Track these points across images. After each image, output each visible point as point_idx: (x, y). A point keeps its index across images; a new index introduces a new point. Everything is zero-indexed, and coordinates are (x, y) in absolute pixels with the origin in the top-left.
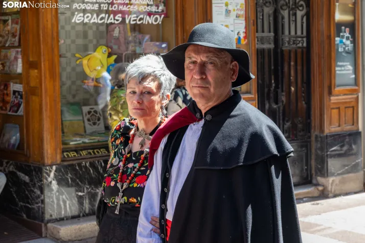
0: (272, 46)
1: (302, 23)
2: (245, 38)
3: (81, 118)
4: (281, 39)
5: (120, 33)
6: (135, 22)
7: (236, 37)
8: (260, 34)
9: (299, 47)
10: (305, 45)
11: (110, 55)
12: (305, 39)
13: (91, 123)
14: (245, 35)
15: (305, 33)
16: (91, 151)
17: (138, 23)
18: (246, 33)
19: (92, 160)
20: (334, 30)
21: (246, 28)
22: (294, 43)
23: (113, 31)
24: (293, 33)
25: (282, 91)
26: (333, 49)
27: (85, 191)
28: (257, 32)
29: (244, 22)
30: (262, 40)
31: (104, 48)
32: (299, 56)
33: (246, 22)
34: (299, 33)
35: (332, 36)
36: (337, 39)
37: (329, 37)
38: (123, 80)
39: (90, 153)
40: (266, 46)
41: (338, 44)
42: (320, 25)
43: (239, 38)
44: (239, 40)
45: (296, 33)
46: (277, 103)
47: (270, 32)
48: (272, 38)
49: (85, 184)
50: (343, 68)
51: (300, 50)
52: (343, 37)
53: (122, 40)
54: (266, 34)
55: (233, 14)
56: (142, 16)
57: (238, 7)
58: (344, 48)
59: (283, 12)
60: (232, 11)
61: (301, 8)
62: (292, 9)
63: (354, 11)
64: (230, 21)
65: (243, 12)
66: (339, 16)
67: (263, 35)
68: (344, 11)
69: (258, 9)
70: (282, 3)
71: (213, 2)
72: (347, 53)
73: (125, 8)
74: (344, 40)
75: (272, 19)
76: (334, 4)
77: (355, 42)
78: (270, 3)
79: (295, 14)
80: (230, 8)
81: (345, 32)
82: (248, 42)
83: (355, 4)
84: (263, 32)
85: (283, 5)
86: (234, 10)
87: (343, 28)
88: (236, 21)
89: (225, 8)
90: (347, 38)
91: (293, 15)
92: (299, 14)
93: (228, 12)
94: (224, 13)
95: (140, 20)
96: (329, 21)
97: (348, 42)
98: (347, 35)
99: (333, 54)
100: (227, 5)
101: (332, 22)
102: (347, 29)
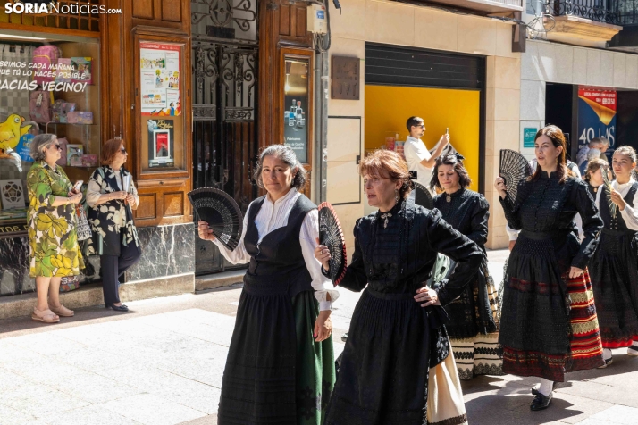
0: (214, 119)
1: (250, 94)
2: (179, 109)
4: (224, 111)
5: (43, 100)
6: (53, 90)
7: (169, 107)
8: (200, 106)
9: (246, 121)
10: (252, 118)
12: (252, 112)
13: (9, 199)
14: (179, 106)
15: (252, 105)
17: (57, 90)
20: (283, 102)
21: (180, 98)
22: (239, 117)
23: (36, 98)
24: (238, 104)
25: (225, 168)
26: (281, 123)
28: (196, 103)
29: (178, 92)
30: (202, 112)
31: (17, 117)
32: (246, 129)
33: (180, 92)
34: (246, 105)
35: (281, 108)
36: (287, 113)
37: (277, 110)
38: (44, 152)
40: (206, 118)
41: (287, 118)
42: (269, 97)
43: (173, 109)
44: (172, 110)
45: (242, 105)
46: (218, 181)
47: (211, 103)
48: (214, 110)
50: (293, 144)
51: (247, 123)
52: (294, 110)
53: (46, 109)
54: (207, 105)
55: (166, 84)
56: (61, 83)
57: (172, 76)
58: (295, 123)
59: (227, 82)
60: (164, 80)
61: (248, 79)
62: (238, 79)
63: (307, 83)
64: (161, 91)
65: (177, 82)
66: (289, 88)
67: (204, 106)
68: (296, 83)
69: (198, 79)
70: (227, 71)
71: (142, 69)
72: (299, 127)
73: (41, 74)
74: (295, 114)
75: (214, 89)
76: (284, 75)
77: (307, 116)
78: (212, 72)
79: (242, 84)
80: (162, 76)
81: (296, 105)
82: (182, 114)
83: (307, 75)
84: (203, 103)
85: (227, 74)
86: (167, 79)
87: (294, 100)
88: (169, 91)
89: (156, 76)
90: (299, 112)
91: (239, 86)
92: (246, 84)
93: (159, 81)
94: (155, 81)
95: (59, 87)
96: (278, 92)
97: (300, 116)
98: (299, 108)
99: (281, 129)
100: (158, 73)
101: (281, 94)
102: (299, 102)
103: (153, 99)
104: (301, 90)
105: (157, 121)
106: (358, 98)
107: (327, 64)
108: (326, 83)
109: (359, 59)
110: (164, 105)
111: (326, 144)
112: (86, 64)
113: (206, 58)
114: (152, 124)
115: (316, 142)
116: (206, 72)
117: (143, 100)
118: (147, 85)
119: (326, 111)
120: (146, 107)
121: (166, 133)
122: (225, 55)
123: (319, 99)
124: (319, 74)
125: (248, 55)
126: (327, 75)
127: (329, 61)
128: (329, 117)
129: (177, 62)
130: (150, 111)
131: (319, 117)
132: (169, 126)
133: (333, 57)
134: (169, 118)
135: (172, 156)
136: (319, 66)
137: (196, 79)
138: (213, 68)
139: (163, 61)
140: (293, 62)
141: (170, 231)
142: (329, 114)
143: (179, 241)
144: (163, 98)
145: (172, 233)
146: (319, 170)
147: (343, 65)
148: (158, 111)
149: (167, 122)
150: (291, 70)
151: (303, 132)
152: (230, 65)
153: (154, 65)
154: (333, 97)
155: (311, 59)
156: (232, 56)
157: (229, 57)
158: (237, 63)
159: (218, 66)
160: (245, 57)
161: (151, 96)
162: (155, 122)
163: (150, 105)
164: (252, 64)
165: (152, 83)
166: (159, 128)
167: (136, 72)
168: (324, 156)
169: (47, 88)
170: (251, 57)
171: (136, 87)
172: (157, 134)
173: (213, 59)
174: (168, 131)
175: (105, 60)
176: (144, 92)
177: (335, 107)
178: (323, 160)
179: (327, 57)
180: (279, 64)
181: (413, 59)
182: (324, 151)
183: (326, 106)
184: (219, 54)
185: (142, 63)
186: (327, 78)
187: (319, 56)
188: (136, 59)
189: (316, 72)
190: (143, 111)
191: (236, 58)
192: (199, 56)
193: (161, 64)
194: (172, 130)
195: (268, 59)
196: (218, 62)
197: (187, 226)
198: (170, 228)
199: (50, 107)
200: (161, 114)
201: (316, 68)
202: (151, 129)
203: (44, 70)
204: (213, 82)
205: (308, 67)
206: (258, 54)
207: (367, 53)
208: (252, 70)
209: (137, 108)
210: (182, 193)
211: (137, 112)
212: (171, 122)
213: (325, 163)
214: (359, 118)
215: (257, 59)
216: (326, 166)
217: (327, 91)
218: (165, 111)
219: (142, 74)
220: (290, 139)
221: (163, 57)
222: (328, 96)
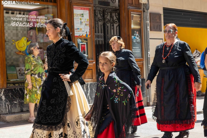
0: (103, 39)
1: (117, 29)
3: (16, 72)
4: (107, 36)
5: (33, 34)
6: (39, 27)
7: (86, 34)
8: (97, 34)
11: (28, 41)
13: (20, 75)
14: (89, 33)
15: (118, 34)
16: (20, 84)
17: (41, 27)
18: (90, 32)
19: (20, 87)
20: (131, 32)
21: (90, 30)
23: (30, 33)
24: (112, 34)
26: (130, 41)
27: (18, 101)
28: (96, 33)
29: (89, 27)
30: (98, 37)
31: (25, 38)
33: (90, 27)
35: (130, 34)
36: (133, 36)
37: (129, 36)
39: (19, 85)
40: (100, 39)
41: (133, 39)
42: (125, 30)
43: (87, 34)
44: (87, 35)
45: (114, 34)
47: (102, 33)
48: (103, 36)
49: (17, 98)
50: (136, 50)
52: (135, 36)
53: (34, 37)
54: (100, 34)
55: (84, 24)
56: (42, 24)
57: (86, 21)
58: (136, 41)
59: (107, 24)
60: (83, 22)
61: (116, 23)
62: (112, 23)
63: (140, 24)
64: (82, 27)
65: (88, 23)
66: (133, 26)
67: (99, 34)
68: (136, 24)
69: (96, 23)
70: (107, 20)
71: (74, 18)
72: (138, 43)
73: (34, 20)
74: (136, 37)
75: (102, 27)
76: (131, 21)
77: (141, 38)
78: (101, 20)
79: (113, 25)
80: (82, 21)
81: (136, 33)
82: (91, 36)
83: (141, 21)
84: (98, 33)
85: (108, 21)
86: (84, 22)
87: (135, 31)
88: (85, 27)
89: (80, 21)
90: (137, 36)
91: (112, 26)
92: (115, 25)
93: (81, 23)
94: (80, 23)
95: (41, 26)
96: (129, 28)
97: (138, 38)
98: (137, 35)
99: (131, 43)
100: (81, 19)
101: (130, 29)
102: (137, 32)
103: (79, 30)
104: (138, 27)
105: (81, 39)
106: (161, 31)
107: (148, 16)
108: (148, 24)
109: (161, 14)
110: (84, 33)
111: (149, 50)
112: (51, 17)
113: (99, 14)
114: (79, 40)
115: (145, 49)
116: (99, 20)
117: (75, 31)
118: (77, 24)
119: (149, 36)
120: (77, 33)
121: (85, 44)
122: (106, 13)
123: (145, 31)
124: (145, 20)
125: (115, 13)
126: (148, 21)
127: (149, 15)
128: (150, 39)
129: (88, 15)
130: (78, 35)
131: (146, 38)
132: (86, 41)
133: (150, 14)
134: (86, 38)
135: (87, 54)
136: (145, 17)
137: (95, 23)
138: (102, 19)
139: (83, 14)
140: (134, 15)
141: (88, 86)
142: (150, 37)
143: (91, 89)
144: (83, 30)
145: (89, 86)
146: (147, 61)
147: (154, 16)
148: (81, 35)
149: (85, 39)
150: (134, 19)
151: (139, 45)
152: (109, 17)
153: (79, 16)
154: (151, 30)
155: (142, 14)
156: (109, 14)
157: (108, 14)
158: (111, 17)
159: (104, 18)
160: (114, 14)
161: (78, 29)
162: (80, 40)
163: (78, 33)
164: (117, 17)
165: (79, 24)
166: (82, 42)
167: (72, 18)
168: (148, 55)
169: (37, 26)
170: (117, 14)
171: (73, 25)
172: (81, 44)
173: (102, 15)
174: (85, 43)
175: (59, 14)
176: (75, 27)
177: (152, 34)
178: (148, 56)
179: (148, 13)
180: (129, 16)
181: (183, 15)
182: (149, 53)
183: (148, 34)
184: (104, 13)
185: (75, 15)
186: (148, 22)
187: (145, 13)
188: (72, 13)
189: (144, 20)
190: (76, 35)
191: (111, 14)
192: (96, 13)
193: (82, 15)
194: (87, 43)
195: (124, 14)
196: (104, 16)
197: (94, 84)
198: (88, 84)
199: (36, 36)
200: (83, 37)
201: (144, 18)
202: (79, 42)
203: (35, 19)
204: (102, 24)
205: (141, 18)
206: (119, 13)
207: (164, 13)
208: (117, 19)
209: (73, 33)
210: (92, 69)
211: (73, 35)
212: (86, 40)
213: (149, 58)
214: (162, 39)
215: (119, 15)
216: (149, 59)
217: (149, 27)
218: (84, 35)
219: (75, 20)
220: (134, 48)
221: (82, 13)
222: (149, 30)
